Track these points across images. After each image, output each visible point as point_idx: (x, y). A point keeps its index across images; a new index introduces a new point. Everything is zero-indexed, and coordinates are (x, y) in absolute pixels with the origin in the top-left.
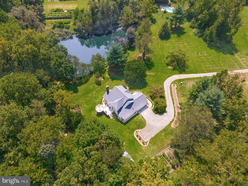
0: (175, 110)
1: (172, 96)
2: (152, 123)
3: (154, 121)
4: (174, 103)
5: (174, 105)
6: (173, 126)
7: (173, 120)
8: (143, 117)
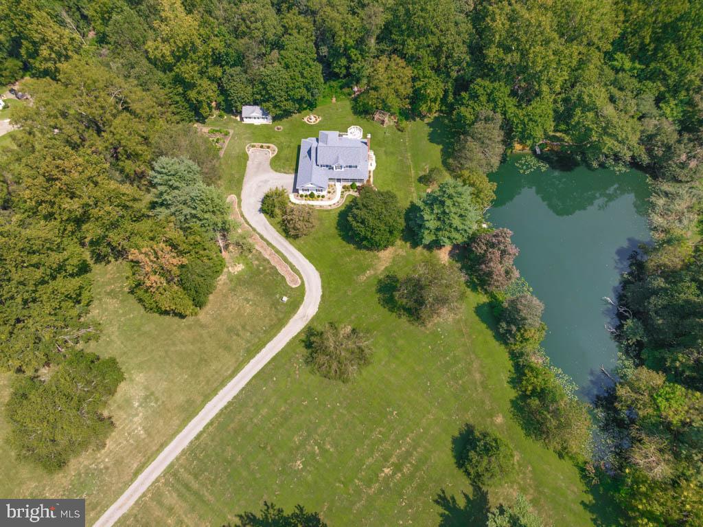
0: (251, 227)
1: (278, 252)
2: (265, 177)
3: (266, 182)
4: (262, 237)
5: (259, 234)
6: (234, 197)
7: (240, 207)
8: (285, 173)
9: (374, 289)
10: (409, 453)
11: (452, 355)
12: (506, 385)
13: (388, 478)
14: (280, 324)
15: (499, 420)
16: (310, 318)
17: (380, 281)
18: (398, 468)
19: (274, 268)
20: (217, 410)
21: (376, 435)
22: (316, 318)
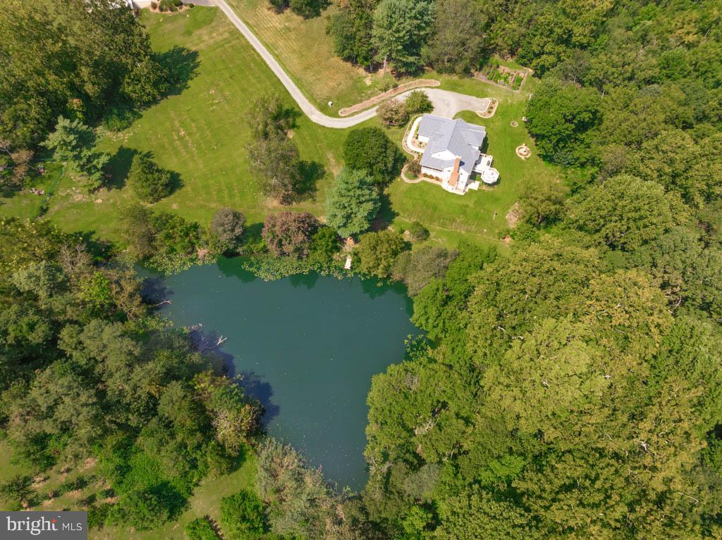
2: (454, 105)
3: (448, 105)
5: (395, 96)
9: (316, 160)
10: (186, 147)
11: (237, 194)
12: (195, 220)
13: (178, 132)
14: (312, 99)
15: (175, 206)
16: (309, 116)
17: (323, 166)
18: (181, 138)
19: (361, 101)
20: (265, 59)
21: (208, 133)
22: (308, 120)
